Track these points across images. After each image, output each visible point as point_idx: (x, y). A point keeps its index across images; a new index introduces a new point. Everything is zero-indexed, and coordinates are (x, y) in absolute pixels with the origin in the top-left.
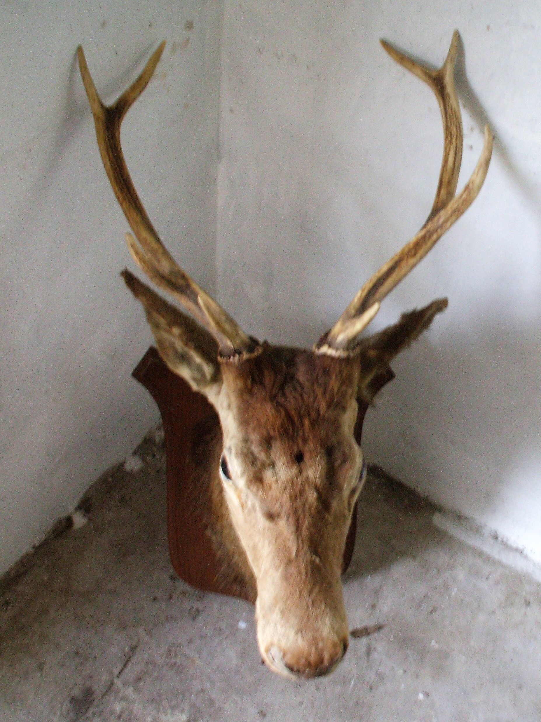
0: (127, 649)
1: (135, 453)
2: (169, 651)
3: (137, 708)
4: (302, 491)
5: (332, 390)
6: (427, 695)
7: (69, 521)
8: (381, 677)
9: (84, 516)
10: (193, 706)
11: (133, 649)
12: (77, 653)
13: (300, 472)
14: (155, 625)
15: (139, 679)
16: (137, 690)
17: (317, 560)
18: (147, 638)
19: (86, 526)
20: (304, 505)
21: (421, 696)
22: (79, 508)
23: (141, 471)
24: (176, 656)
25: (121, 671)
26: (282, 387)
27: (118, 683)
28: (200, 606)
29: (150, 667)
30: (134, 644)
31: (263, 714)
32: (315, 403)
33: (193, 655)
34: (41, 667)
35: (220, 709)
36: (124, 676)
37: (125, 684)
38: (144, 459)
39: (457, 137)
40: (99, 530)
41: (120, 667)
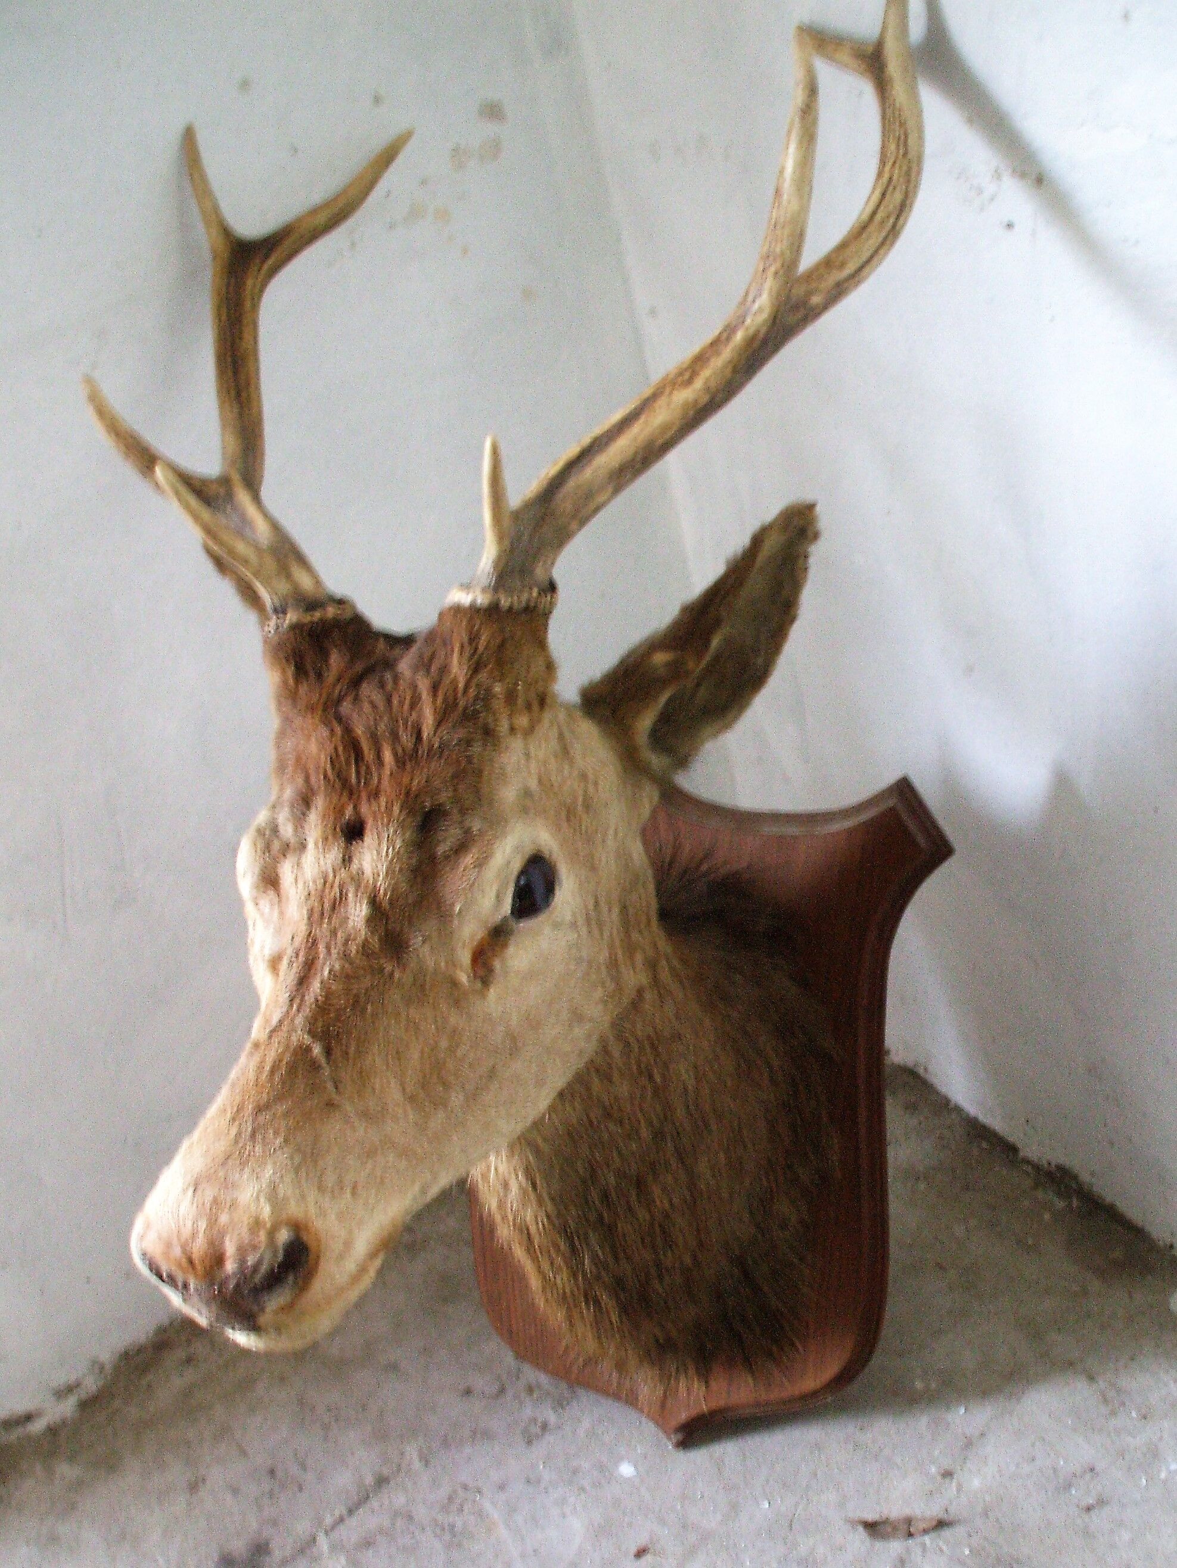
0: (369, 1480)
2: (450, 1499)
4: (339, 902)
5: (454, 682)
11: (382, 1481)
12: (272, 1472)
13: (347, 860)
14: (446, 1443)
15: (368, 1543)
17: (317, 1050)
18: (417, 1465)
20: (334, 933)
24: (461, 1510)
25: (338, 1522)
26: (356, 683)
27: (323, 1542)
28: (552, 1418)
29: (400, 1523)
30: (386, 1471)
32: (414, 714)
33: (495, 1514)
34: (193, 1487)
36: (339, 1533)
37: (334, 1548)
39: (895, 162)
41: (340, 1510)
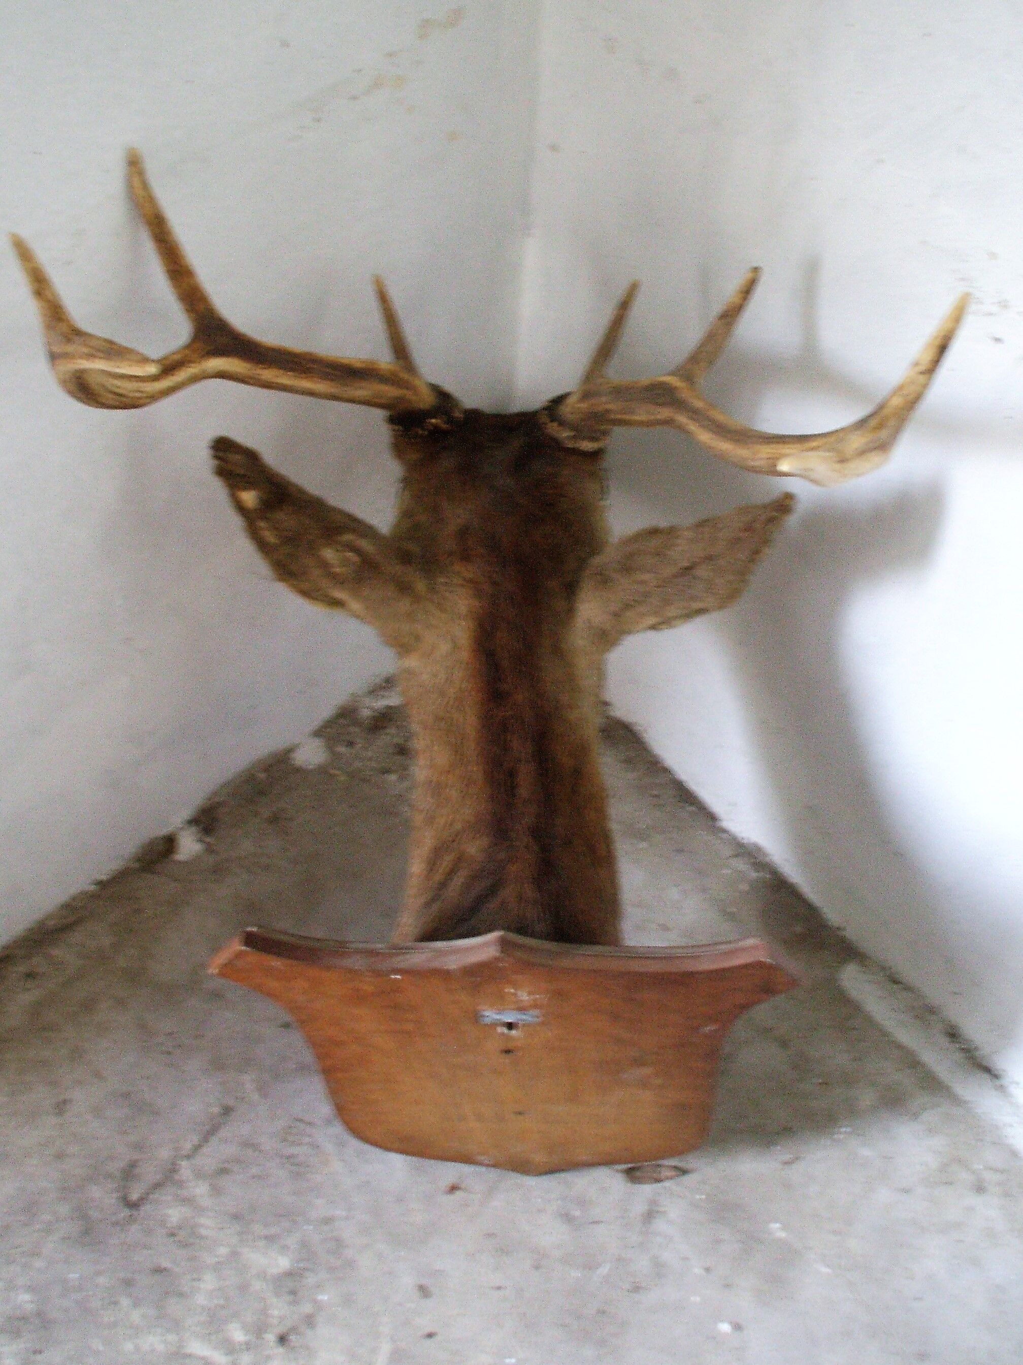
0: (216, 1110)
1: (318, 733)
3: (208, 1224)
6: (737, 1327)
7: (169, 843)
8: (659, 1269)
9: (200, 841)
10: (304, 1244)
11: (227, 1111)
14: (277, 1076)
15: (223, 1171)
16: (216, 1191)
18: (256, 1097)
19: (197, 859)
21: (725, 1327)
22: (194, 821)
23: (322, 770)
24: (299, 1142)
25: (197, 1148)
27: (185, 1170)
30: (231, 1102)
31: (424, 1291)
33: (330, 1147)
34: (61, 1107)
35: (351, 1264)
36: (198, 1161)
37: (199, 1175)
38: (330, 748)
40: (218, 871)
41: (195, 1139)
